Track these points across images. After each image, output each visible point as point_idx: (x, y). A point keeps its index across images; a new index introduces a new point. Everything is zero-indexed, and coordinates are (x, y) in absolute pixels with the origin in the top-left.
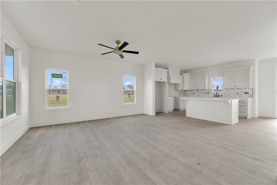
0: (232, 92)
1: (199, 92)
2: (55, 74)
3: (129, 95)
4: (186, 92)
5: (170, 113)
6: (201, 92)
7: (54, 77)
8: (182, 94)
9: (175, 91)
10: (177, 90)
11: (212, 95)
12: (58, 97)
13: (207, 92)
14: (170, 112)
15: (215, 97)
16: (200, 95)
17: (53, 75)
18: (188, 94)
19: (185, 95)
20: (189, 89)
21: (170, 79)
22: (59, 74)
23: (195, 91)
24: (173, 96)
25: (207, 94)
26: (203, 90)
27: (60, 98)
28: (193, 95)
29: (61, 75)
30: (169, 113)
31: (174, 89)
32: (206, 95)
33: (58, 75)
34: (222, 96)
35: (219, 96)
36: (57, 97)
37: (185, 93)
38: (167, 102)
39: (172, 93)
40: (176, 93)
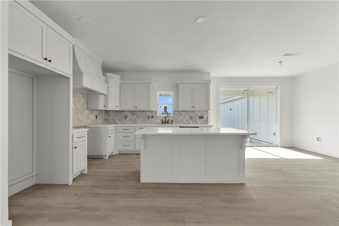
0: (185, 116)
1: (136, 116)
4: (109, 115)
6: (139, 115)
8: (101, 118)
9: (86, 112)
10: (92, 111)
11: (158, 120)
13: (150, 115)
15: (162, 123)
16: (137, 120)
18: (114, 120)
19: (107, 121)
20: (118, 109)
23: (128, 114)
25: (150, 120)
26: (143, 111)
28: (124, 120)
31: (86, 105)
32: (147, 120)
34: (173, 123)
35: (168, 123)
37: (107, 116)
38: (73, 145)
39: (79, 115)
40: (90, 116)
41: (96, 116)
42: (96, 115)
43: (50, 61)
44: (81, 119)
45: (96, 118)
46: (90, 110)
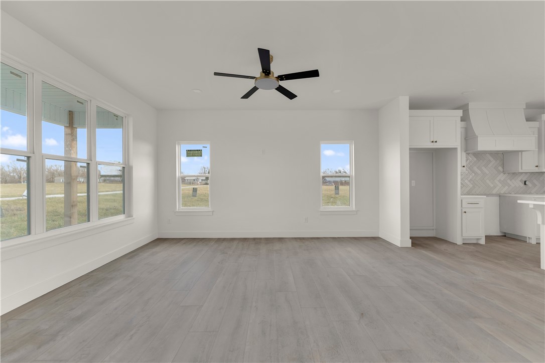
2: (190, 150)
3: (337, 188)
5: (476, 244)
7: (190, 156)
10: (514, 174)
12: (195, 190)
14: (475, 242)
17: (189, 152)
21: (475, 137)
22: (197, 150)
24: (494, 192)
27: (198, 192)
29: (200, 150)
30: (467, 246)
33: (195, 152)
36: (193, 191)
38: (462, 210)
39: (488, 181)
40: (509, 181)
41: (525, 182)
42: (524, 180)
43: (436, 142)
44: (492, 186)
45: (525, 184)
46: (509, 173)
